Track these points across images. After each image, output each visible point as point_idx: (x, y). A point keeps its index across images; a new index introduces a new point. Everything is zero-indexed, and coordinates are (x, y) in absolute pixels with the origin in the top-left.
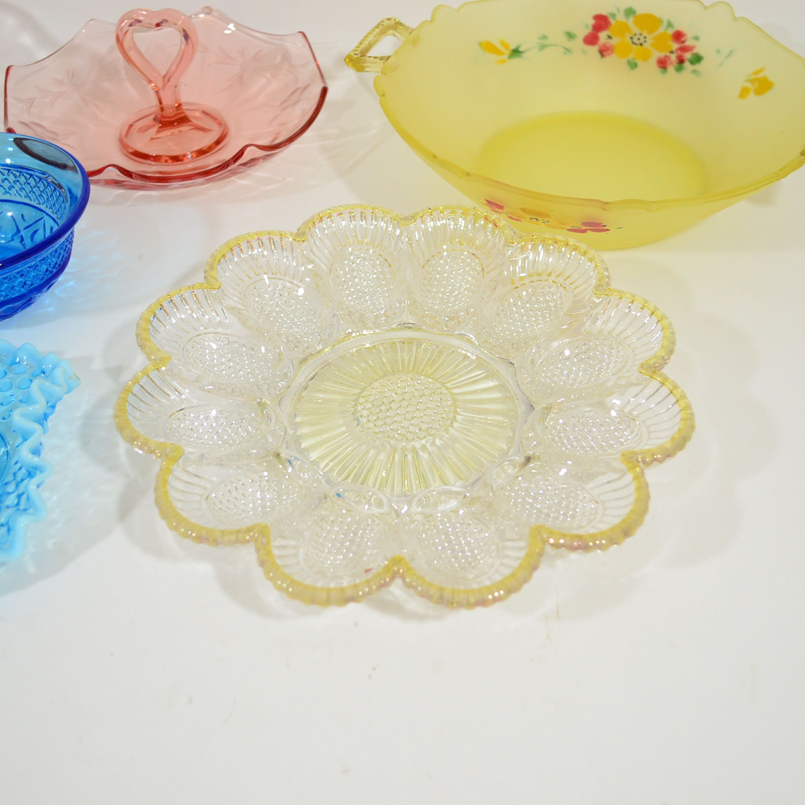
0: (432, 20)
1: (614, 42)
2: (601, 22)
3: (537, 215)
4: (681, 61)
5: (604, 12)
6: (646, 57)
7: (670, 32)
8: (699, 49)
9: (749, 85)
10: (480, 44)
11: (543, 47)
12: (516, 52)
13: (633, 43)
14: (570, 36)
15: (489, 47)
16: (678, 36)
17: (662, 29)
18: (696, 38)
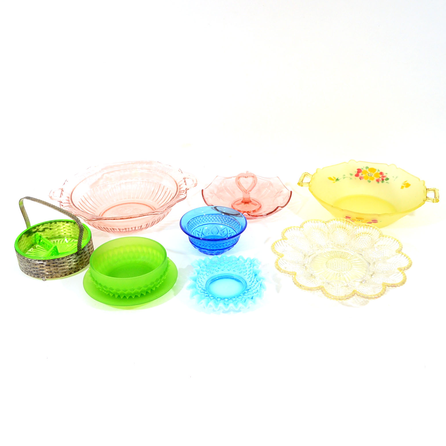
0: (316, 172)
1: (363, 175)
2: (359, 171)
3: (359, 219)
5: (360, 168)
6: (373, 179)
7: (379, 172)
8: (388, 176)
9: (403, 185)
10: (328, 178)
11: (344, 178)
12: (337, 180)
13: (369, 176)
14: (351, 175)
15: (331, 179)
16: (381, 173)
17: (377, 172)
18: (387, 174)
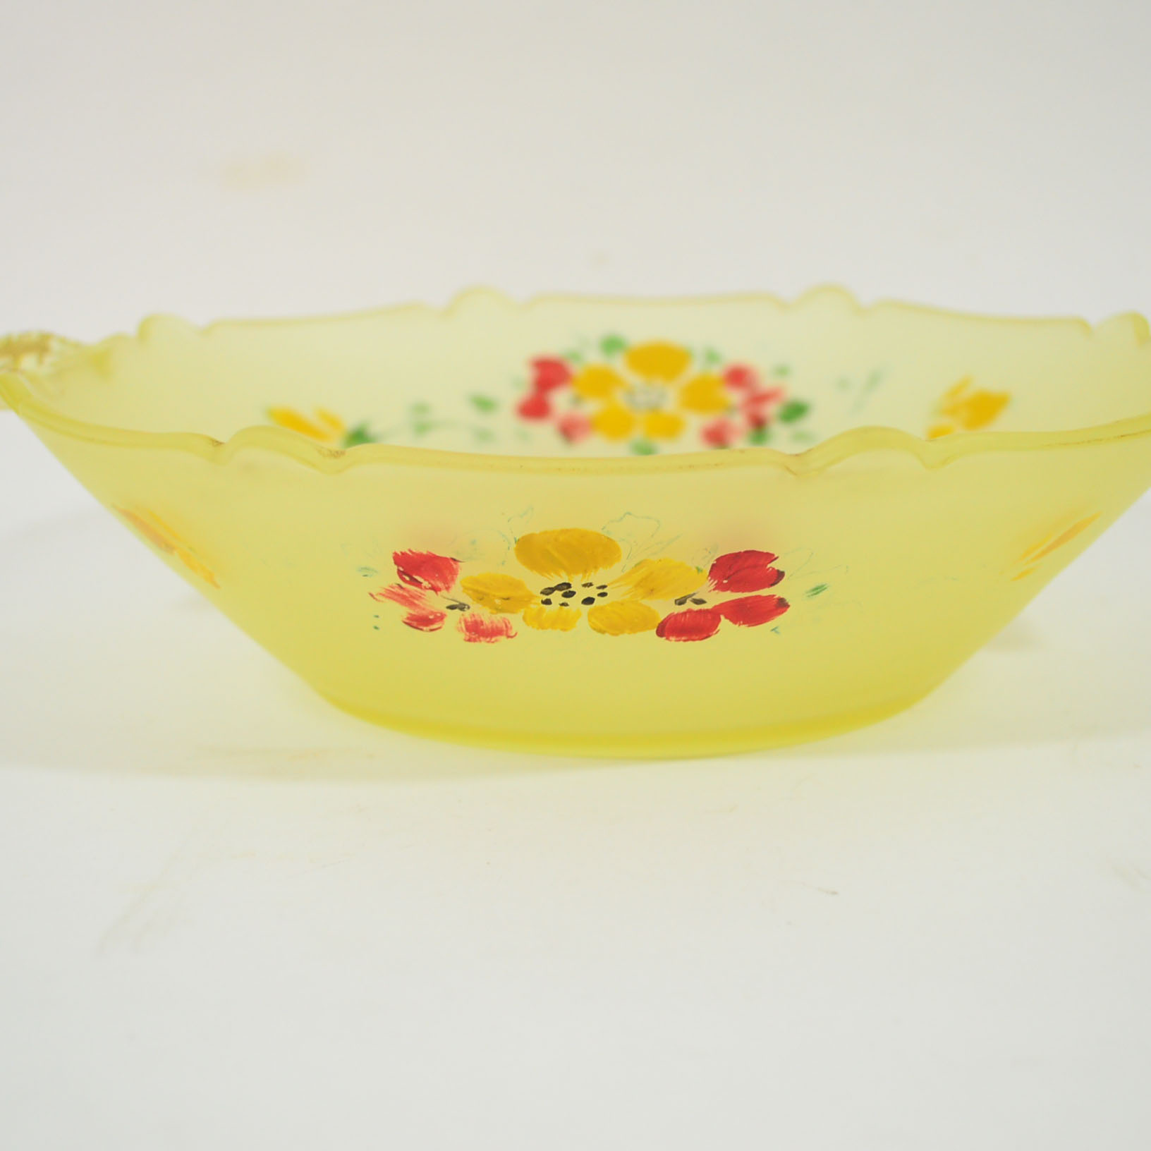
1: (591, 408)
2: (550, 373)
4: (758, 424)
6: (672, 428)
7: (717, 371)
8: (795, 389)
9: (944, 421)
10: (270, 414)
11: (422, 427)
12: (359, 436)
13: (636, 406)
14: (484, 404)
15: (291, 422)
16: (737, 377)
17: (695, 370)
18: (782, 371)
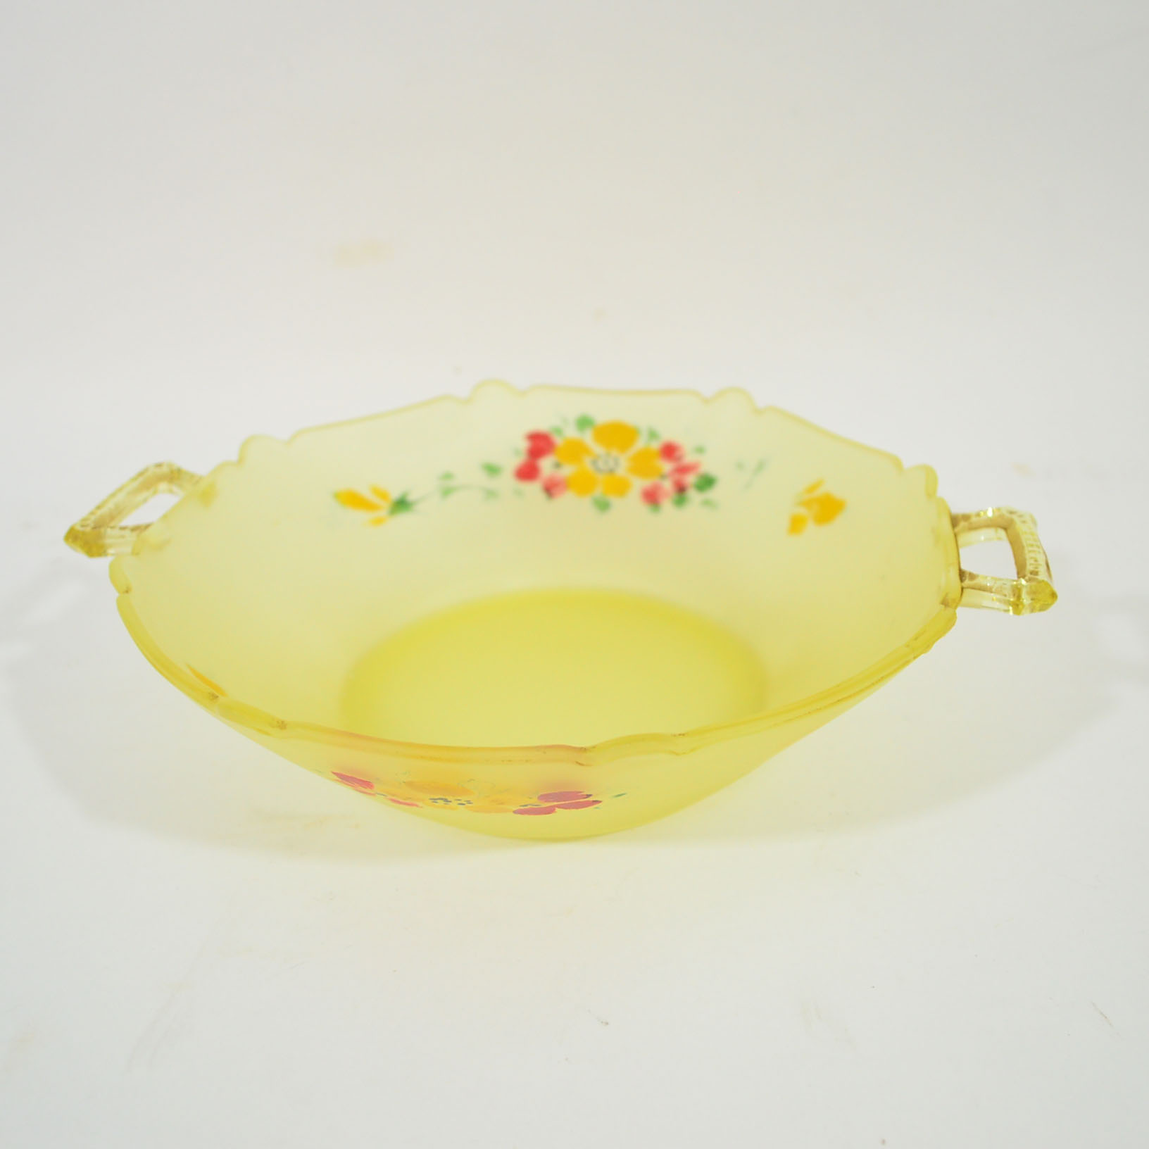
0: (241, 461)
1: (567, 471)
2: (540, 444)
4: (681, 489)
5: (542, 426)
6: (621, 489)
7: (656, 446)
8: (708, 465)
9: (802, 511)
10: (336, 495)
11: (447, 492)
12: (401, 504)
13: (599, 470)
14: (492, 470)
15: (353, 500)
16: (669, 451)
17: (640, 443)
18: (700, 450)
